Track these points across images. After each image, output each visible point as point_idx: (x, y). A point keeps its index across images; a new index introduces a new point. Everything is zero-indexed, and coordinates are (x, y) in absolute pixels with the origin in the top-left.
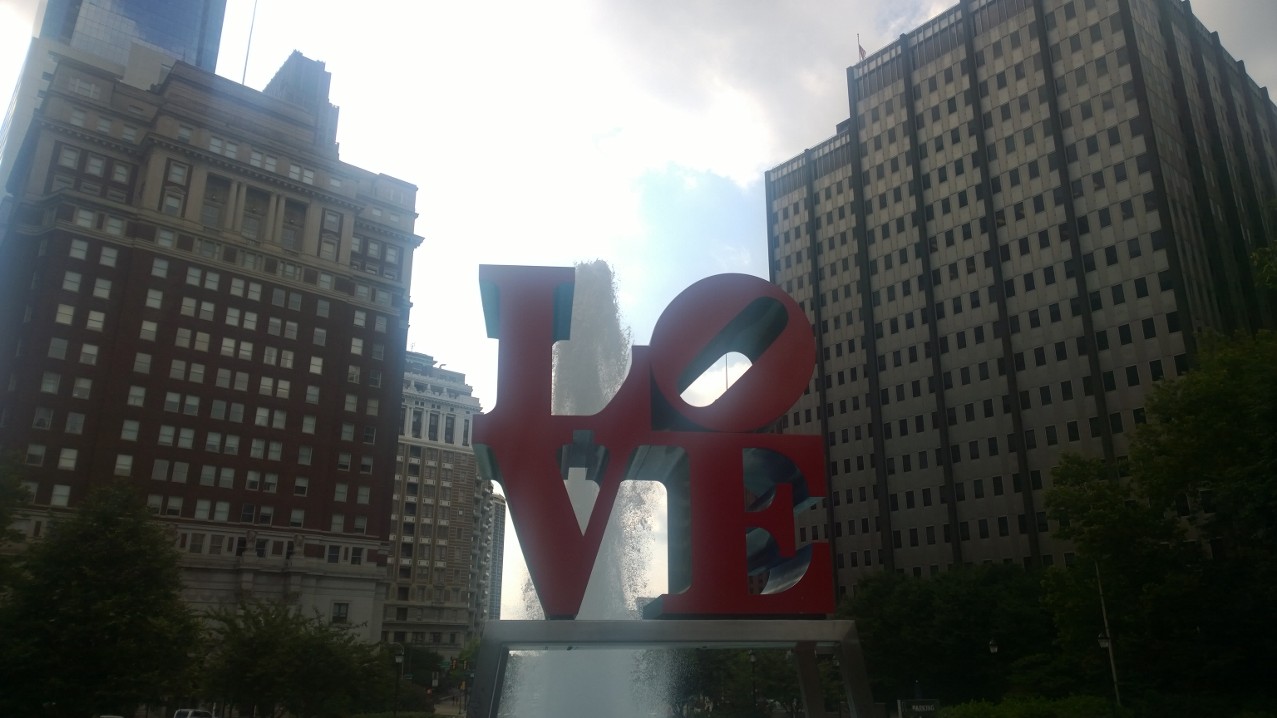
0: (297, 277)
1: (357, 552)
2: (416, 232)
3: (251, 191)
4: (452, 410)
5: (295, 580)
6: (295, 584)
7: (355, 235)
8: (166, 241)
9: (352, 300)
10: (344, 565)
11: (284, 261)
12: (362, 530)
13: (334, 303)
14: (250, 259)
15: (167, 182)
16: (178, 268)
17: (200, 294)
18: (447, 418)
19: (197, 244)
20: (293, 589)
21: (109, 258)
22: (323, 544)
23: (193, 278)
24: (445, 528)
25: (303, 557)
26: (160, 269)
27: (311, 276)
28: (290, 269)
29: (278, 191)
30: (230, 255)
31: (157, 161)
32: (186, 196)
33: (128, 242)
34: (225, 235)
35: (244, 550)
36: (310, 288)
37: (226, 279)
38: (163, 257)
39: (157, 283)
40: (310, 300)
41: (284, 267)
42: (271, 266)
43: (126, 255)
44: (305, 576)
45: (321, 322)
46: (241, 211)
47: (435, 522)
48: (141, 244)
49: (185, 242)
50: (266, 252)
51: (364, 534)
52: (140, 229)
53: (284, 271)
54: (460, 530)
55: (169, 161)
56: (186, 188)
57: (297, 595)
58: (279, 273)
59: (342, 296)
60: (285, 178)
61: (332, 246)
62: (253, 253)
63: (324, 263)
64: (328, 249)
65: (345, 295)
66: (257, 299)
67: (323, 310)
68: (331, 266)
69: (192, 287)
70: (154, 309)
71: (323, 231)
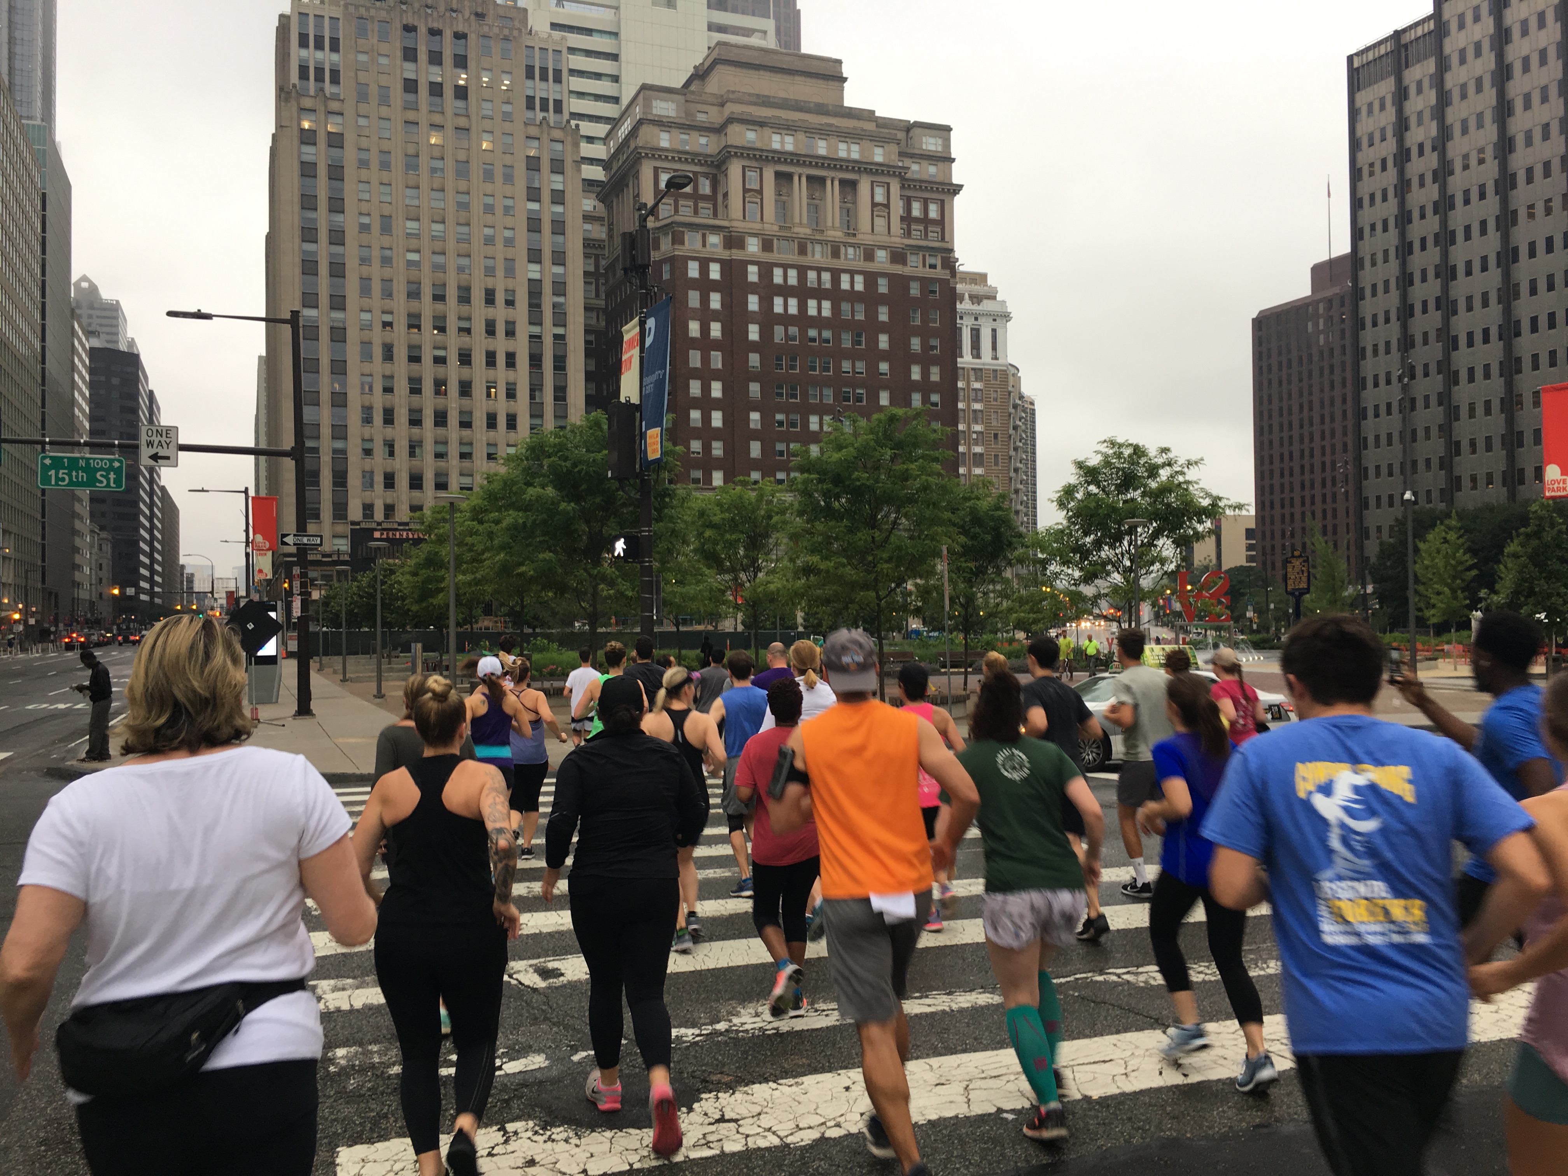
0: (858, 258)
2: (955, 180)
3: (810, 178)
4: (976, 319)
7: (900, 199)
8: (753, 246)
9: (907, 270)
11: (846, 245)
13: (891, 277)
14: (818, 248)
15: (745, 191)
16: (766, 270)
17: (785, 291)
18: (972, 329)
19: (776, 244)
21: (715, 272)
23: (778, 277)
24: (981, 455)
26: (753, 273)
27: (869, 256)
28: (851, 251)
29: (832, 174)
30: (802, 251)
31: (735, 169)
32: (762, 200)
33: (725, 255)
34: (796, 230)
36: (870, 267)
37: (802, 271)
38: (753, 263)
39: (753, 288)
40: (871, 279)
41: (846, 251)
42: (836, 252)
43: (727, 266)
45: (883, 299)
46: (805, 201)
47: (969, 449)
48: (737, 254)
49: (767, 246)
50: (829, 239)
52: (734, 241)
53: (846, 254)
54: (996, 456)
55: (744, 167)
56: (760, 192)
58: (842, 256)
59: (898, 269)
60: (836, 160)
61: (884, 219)
62: (819, 242)
63: (879, 238)
64: (880, 222)
65: (900, 267)
66: (828, 285)
67: (883, 287)
68: (884, 239)
69: (779, 286)
70: (755, 312)
71: (874, 205)
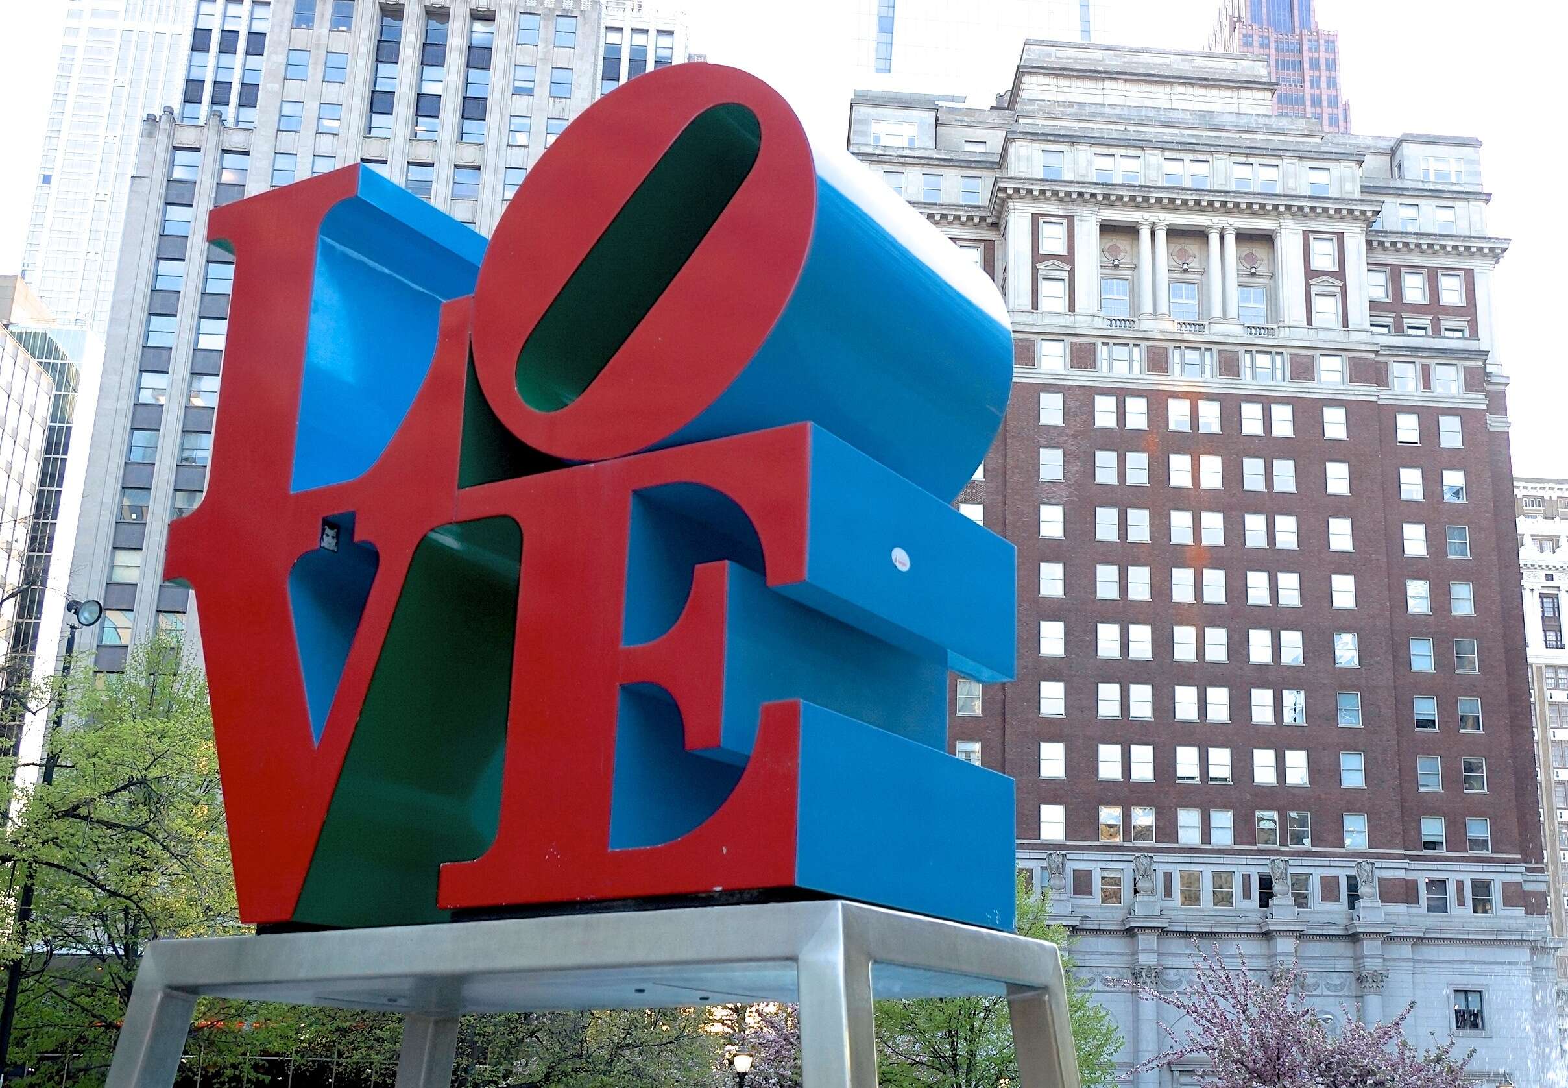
0: (1279, 374)
1: (1482, 888)
3: (1174, 233)
5: (1370, 947)
6: (1373, 954)
7: (1372, 267)
8: (1052, 359)
9: (1386, 396)
10: (1460, 915)
11: (1250, 348)
12: (1483, 844)
13: (1353, 409)
14: (1192, 356)
15: (1038, 257)
16: (1080, 401)
17: (1121, 441)
19: (1102, 352)
20: (1372, 964)
22: (1412, 876)
23: (1105, 414)
25: (1378, 903)
26: (1051, 411)
27: (1303, 368)
28: (1263, 361)
29: (1220, 220)
30: (1157, 361)
31: (1018, 220)
32: (1072, 272)
34: (1145, 325)
35: (1272, 895)
36: (1304, 389)
37: (1158, 401)
38: (1052, 389)
39: (1052, 438)
40: (1308, 412)
41: (1253, 360)
42: (1229, 366)
44: (1389, 939)
45: (1336, 450)
46: (1165, 276)
49: (1082, 356)
50: (1216, 339)
51: (1488, 853)
53: (1253, 366)
55: (1035, 218)
56: (1069, 259)
57: (1380, 977)
58: (1246, 373)
59: (1367, 392)
60: (1226, 194)
61: (1333, 299)
62: (1195, 346)
63: (1322, 335)
64: (1325, 308)
65: (1373, 387)
66: (1216, 428)
67: (1335, 425)
68: (1336, 338)
69: (1106, 431)
70: (1053, 483)
71: (1311, 274)
